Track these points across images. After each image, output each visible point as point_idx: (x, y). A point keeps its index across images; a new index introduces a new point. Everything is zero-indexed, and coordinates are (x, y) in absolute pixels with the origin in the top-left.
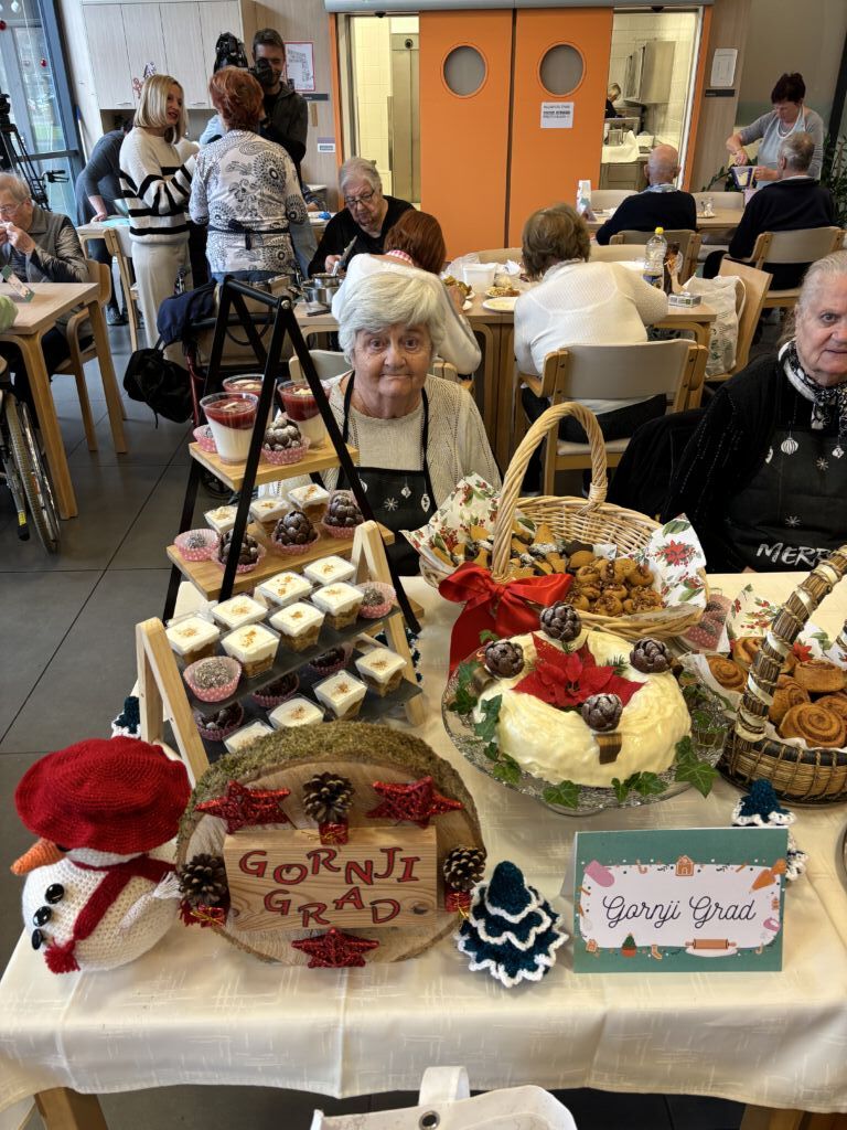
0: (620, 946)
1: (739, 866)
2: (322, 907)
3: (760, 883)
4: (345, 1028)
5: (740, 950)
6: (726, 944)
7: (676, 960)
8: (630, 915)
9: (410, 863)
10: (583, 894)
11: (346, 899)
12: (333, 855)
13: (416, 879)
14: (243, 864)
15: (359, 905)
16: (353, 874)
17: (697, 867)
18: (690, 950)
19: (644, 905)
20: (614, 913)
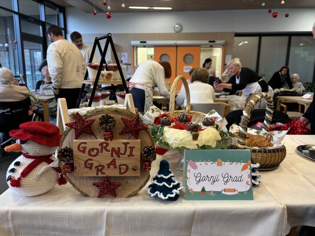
0: (200, 191)
1: (236, 163)
2: (103, 167)
3: (244, 168)
4: (107, 213)
5: (239, 192)
6: (235, 190)
7: (219, 196)
8: (203, 180)
9: (132, 148)
10: (188, 172)
11: (111, 164)
12: (107, 144)
13: (134, 156)
14: (79, 147)
15: (115, 167)
16: (114, 153)
17: (223, 163)
18: (223, 192)
19: (207, 176)
20: (198, 179)
